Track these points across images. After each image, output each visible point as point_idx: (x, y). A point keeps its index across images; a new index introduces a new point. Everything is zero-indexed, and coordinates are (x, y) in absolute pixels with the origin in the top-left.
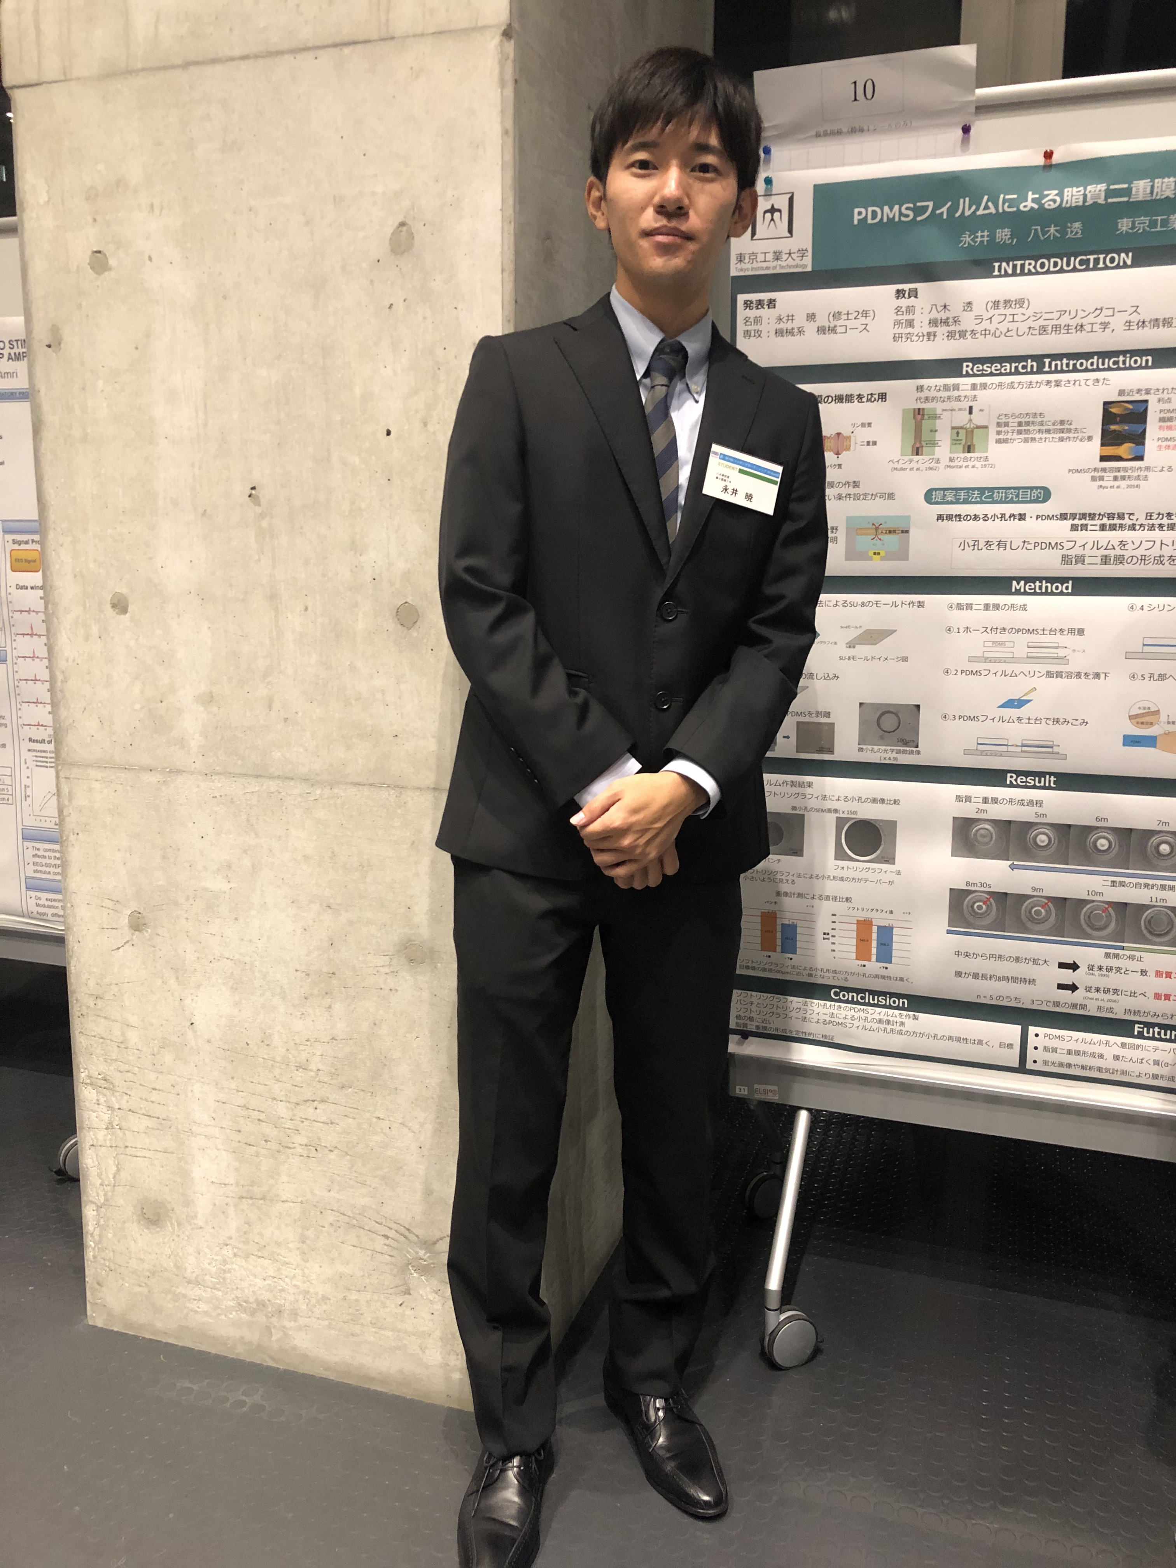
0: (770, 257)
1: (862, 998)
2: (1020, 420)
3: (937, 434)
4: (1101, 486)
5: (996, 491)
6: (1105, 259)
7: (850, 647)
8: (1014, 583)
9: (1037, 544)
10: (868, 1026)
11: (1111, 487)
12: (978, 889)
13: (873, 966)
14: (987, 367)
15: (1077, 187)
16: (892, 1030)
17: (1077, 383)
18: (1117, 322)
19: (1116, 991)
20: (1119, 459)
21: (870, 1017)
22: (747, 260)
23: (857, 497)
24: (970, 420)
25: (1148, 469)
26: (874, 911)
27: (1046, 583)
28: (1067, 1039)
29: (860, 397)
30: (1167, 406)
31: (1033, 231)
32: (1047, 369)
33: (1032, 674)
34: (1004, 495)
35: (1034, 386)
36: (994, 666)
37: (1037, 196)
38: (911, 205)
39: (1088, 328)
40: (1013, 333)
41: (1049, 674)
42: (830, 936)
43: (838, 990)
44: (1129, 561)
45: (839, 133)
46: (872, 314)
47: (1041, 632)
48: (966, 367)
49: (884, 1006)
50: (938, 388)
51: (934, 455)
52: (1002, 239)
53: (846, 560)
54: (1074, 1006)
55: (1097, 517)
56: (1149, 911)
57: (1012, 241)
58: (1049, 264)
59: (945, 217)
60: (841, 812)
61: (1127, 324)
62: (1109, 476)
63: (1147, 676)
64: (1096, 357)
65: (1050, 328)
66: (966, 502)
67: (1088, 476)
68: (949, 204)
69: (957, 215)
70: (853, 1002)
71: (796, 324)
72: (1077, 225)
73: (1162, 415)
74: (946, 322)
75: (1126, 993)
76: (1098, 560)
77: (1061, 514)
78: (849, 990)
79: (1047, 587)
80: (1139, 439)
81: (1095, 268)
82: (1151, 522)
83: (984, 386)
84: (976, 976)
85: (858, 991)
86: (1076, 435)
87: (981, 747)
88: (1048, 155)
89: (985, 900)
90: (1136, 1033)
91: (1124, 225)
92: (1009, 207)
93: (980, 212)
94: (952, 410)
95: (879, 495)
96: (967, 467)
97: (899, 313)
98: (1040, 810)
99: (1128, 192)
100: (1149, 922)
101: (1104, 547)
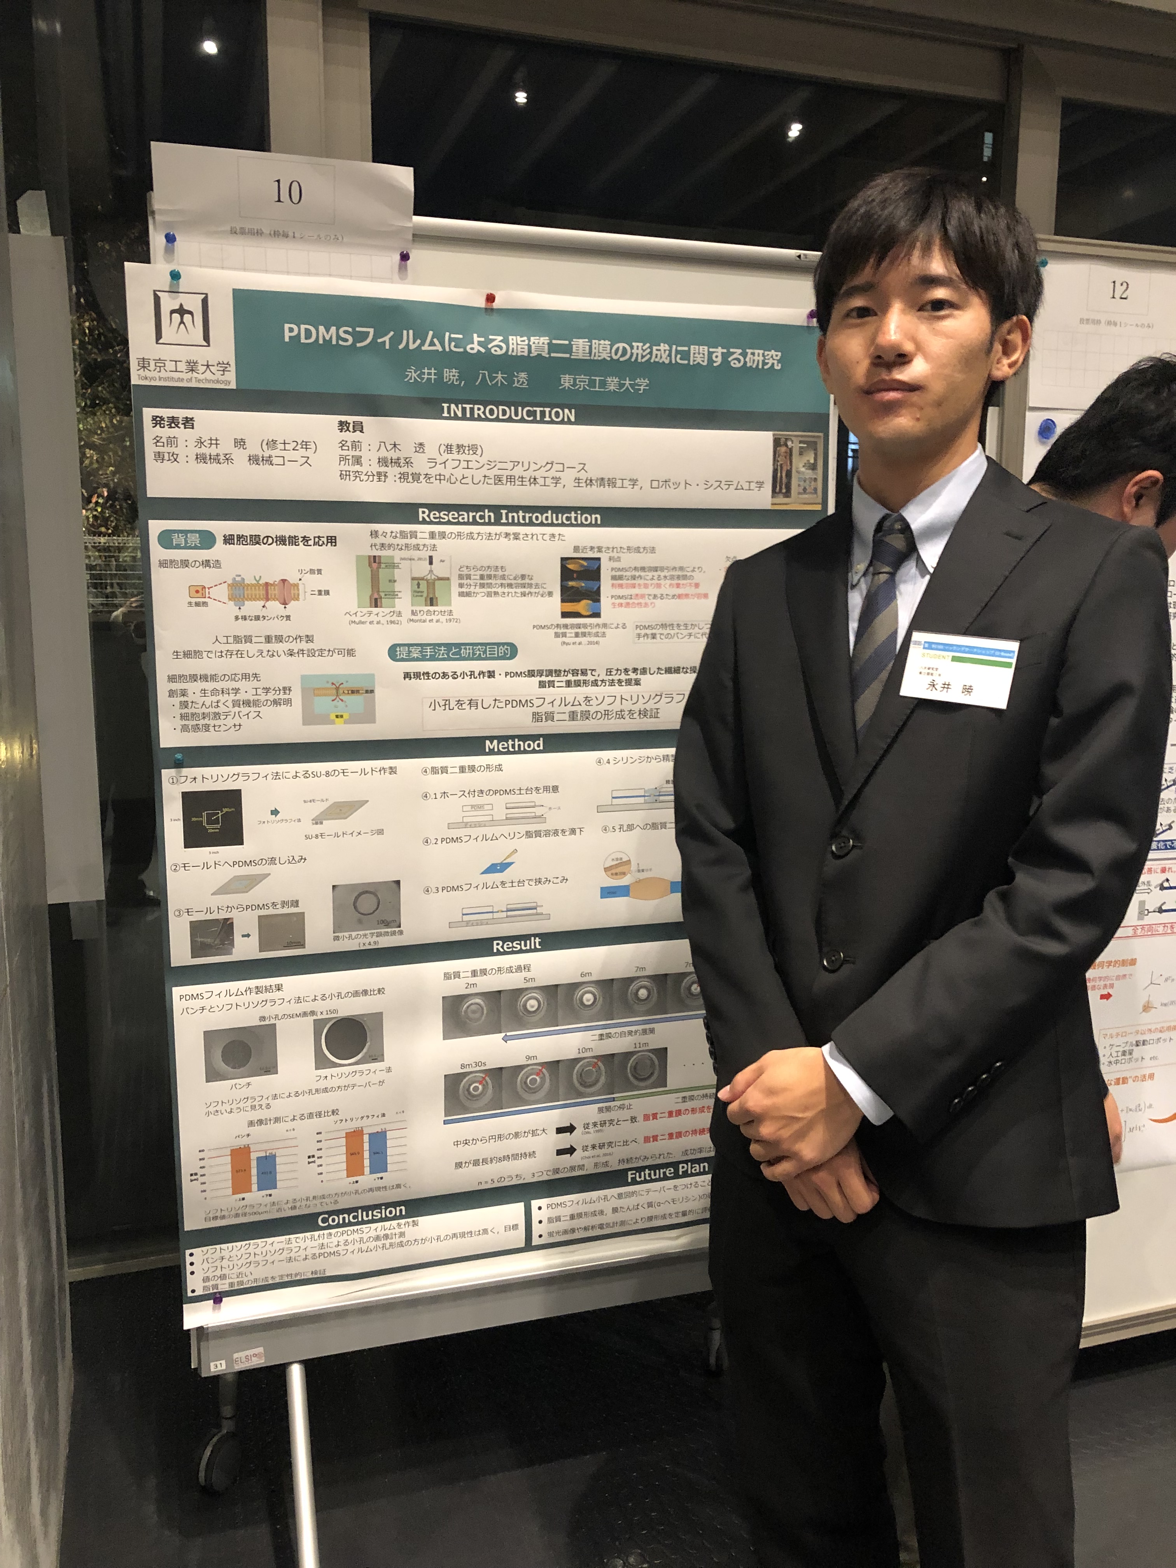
0: (182, 366)
1: (354, 1217)
2: (481, 573)
3: (396, 584)
4: (564, 643)
5: (463, 647)
6: (550, 412)
7: (317, 823)
8: (488, 742)
9: (507, 702)
10: (364, 1247)
11: (574, 643)
12: (471, 1070)
13: (367, 1179)
14: (444, 514)
15: (521, 337)
16: (391, 1245)
17: (535, 537)
18: (567, 478)
19: (610, 1144)
20: (577, 615)
21: (365, 1236)
22: (152, 367)
23: (311, 653)
24: (431, 571)
25: (605, 625)
26: (365, 1118)
27: (519, 741)
28: (569, 1204)
29: (305, 539)
30: (616, 565)
31: (481, 375)
32: (504, 521)
33: (512, 836)
34: (471, 651)
35: (493, 538)
36: (474, 832)
37: (483, 339)
38: (350, 330)
39: (541, 481)
40: (469, 480)
41: (529, 834)
42: (316, 1158)
43: (327, 1216)
44: (594, 717)
45: (259, 233)
46: (313, 446)
47: (518, 792)
48: (422, 513)
49: (381, 1220)
50: (394, 534)
51: (394, 607)
52: (450, 379)
53: (304, 724)
54: (573, 1168)
55: (563, 673)
56: (635, 1057)
57: (460, 383)
58: (498, 411)
59: (387, 347)
60: (319, 1013)
61: (577, 481)
62: (571, 632)
63: (617, 828)
64: (550, 512)
65: (504, 479)
66: (433, 658)
67: (552, 632)
68: (392, 333)
69: (401, 347)
70: (344, 1225)
71: (221, 450)
72: (523, 375)
73: (614, 573)
74: (396, 462)
75: (619, 1144)
76: (566, 717)
77: (529, 671)
78: (338, 1212)
79: (519, 745)
80: (595, 596)
81: (542, 421)
82: (611, 678)
83: (443, 535)
84: (476, 1163)
85: (349, 1211)
86: (537, 590)
87: (466, 918)
88: (490, 298)
89: (481, 1079)
90: (630, 1180)
91: (566, 381)
92: (455, 347)
93: (426, 347)
94: (410, 559)
95: (336, 651)
96: (431, 621)
97: (344, 448)
98: (528, 975)
99: (568, 349)
100: (635, 1068)
101: (571, 704)
